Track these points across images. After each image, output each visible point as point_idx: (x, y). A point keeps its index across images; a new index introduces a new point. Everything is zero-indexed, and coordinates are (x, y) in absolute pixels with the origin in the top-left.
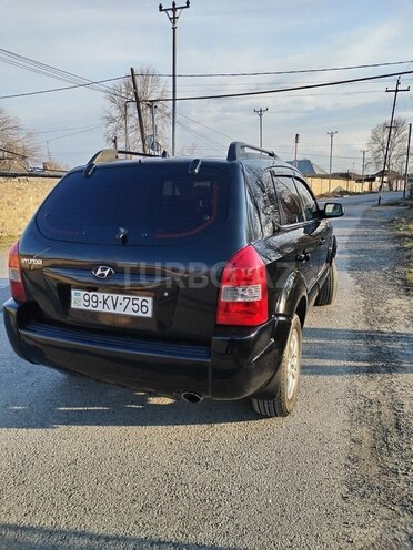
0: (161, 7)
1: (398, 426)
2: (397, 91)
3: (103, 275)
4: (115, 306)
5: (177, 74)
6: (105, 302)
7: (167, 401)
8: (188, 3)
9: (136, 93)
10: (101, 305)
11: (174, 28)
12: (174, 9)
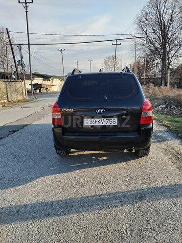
0: (19, 1)
1: (178, 154)
2: (116, 45)
5: (29, 32)
7: (106, 158)
8: (32, 1)
9: (10, 40)
11: (26, 12)
12: (26, 3)
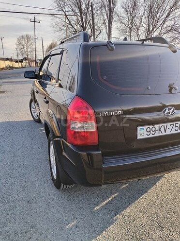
3: (169, 113)
4: (165, 131)
6: (160, 130)
10: (157, 132)
